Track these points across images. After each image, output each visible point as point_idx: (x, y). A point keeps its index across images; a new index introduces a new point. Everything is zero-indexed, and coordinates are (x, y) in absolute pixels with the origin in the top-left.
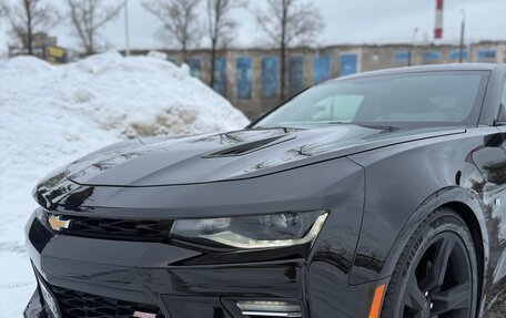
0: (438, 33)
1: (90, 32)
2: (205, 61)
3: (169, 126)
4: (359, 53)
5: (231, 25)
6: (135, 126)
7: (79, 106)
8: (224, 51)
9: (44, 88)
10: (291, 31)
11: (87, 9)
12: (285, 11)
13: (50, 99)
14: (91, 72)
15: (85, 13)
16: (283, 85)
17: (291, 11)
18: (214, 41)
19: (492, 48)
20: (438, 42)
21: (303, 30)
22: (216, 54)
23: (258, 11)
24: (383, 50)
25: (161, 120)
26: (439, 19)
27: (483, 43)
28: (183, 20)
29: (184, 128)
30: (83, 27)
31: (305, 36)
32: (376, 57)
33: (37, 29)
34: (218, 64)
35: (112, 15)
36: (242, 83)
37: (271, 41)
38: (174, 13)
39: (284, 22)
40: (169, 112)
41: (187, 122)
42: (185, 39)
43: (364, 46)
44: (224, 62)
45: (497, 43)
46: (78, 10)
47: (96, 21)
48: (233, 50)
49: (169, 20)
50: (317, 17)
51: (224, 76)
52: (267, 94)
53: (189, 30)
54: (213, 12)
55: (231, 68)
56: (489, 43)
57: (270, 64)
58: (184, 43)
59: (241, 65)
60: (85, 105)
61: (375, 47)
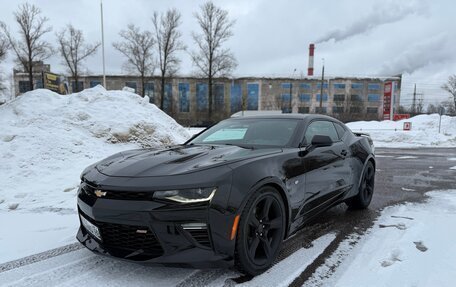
0: (311, 71)
1: (76, 63)
2: (157, 85)
3: (137, 136)
4: (260, 83)
5: (175, 61)
6: (116, 135)
7: (80, 122)
8: (171, 78)
9: (56, 110)
10: (215, 67)
11: (73, 46)
12: (211, 54)
13: (62, 118)
14: (87, 100)
15: (72, 49)
16: (211, 103)
17: (215, 54)
18: (163, 72)
19: (343, 83)
20: (310, 77)
21: (224, 67)
22: (165, 80)
23: (193, 53)
24: (275, 82)
25: (133, 132)
26: (311, 62)
27: (337, 79)
28: (142, 57)
29: (147, 137)
30: (70, 58)
31: (225, 71)
32: (270, 87)
33: (36, 59)
34: (166, 87)
35: (91, 52)
36: (183, 100)
37: (202, 73)
38: (136, 52)
39: (211, 61)
40: (137, 126)
41: (149, 133)
42: (143, 69)
43: (263, 79)
44: (171, 85)
45: (346, 79)
46: (66, 47)
47: (80, 55)
48: (176, 78)
49: (132, 56)
50: (232, 58)
51: (170, 95)
52: (200, 108)
53: (146, 64)
54: (163, 52)
55: (175, 90)
56: (341, 79)
57: (202, 88)
58: (142, 73)
59: (182, 88)
60: (85, 122)
61: (270, 79)
